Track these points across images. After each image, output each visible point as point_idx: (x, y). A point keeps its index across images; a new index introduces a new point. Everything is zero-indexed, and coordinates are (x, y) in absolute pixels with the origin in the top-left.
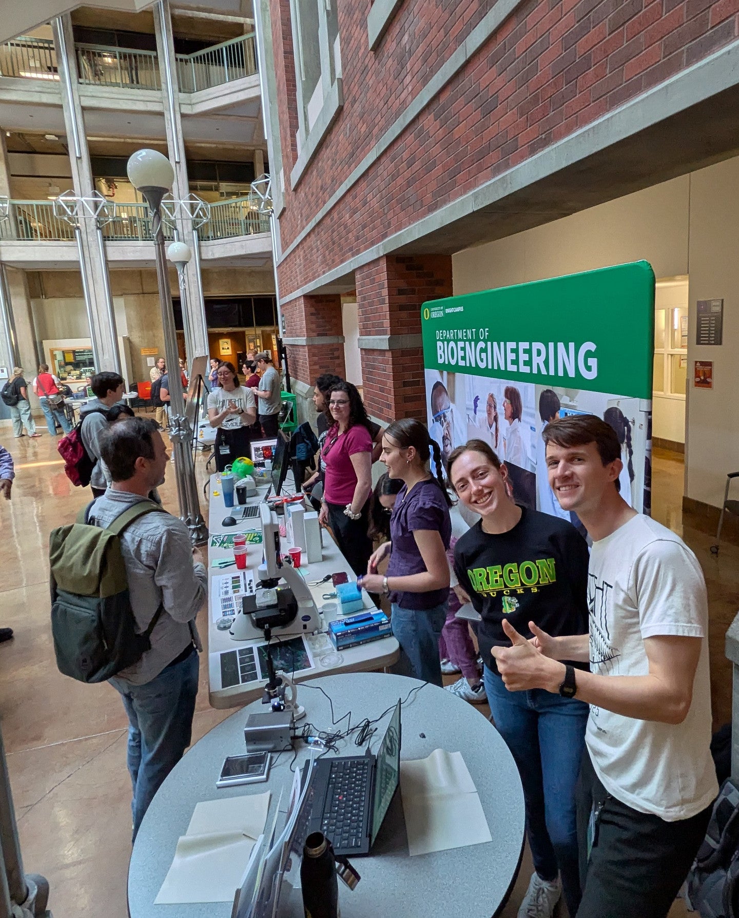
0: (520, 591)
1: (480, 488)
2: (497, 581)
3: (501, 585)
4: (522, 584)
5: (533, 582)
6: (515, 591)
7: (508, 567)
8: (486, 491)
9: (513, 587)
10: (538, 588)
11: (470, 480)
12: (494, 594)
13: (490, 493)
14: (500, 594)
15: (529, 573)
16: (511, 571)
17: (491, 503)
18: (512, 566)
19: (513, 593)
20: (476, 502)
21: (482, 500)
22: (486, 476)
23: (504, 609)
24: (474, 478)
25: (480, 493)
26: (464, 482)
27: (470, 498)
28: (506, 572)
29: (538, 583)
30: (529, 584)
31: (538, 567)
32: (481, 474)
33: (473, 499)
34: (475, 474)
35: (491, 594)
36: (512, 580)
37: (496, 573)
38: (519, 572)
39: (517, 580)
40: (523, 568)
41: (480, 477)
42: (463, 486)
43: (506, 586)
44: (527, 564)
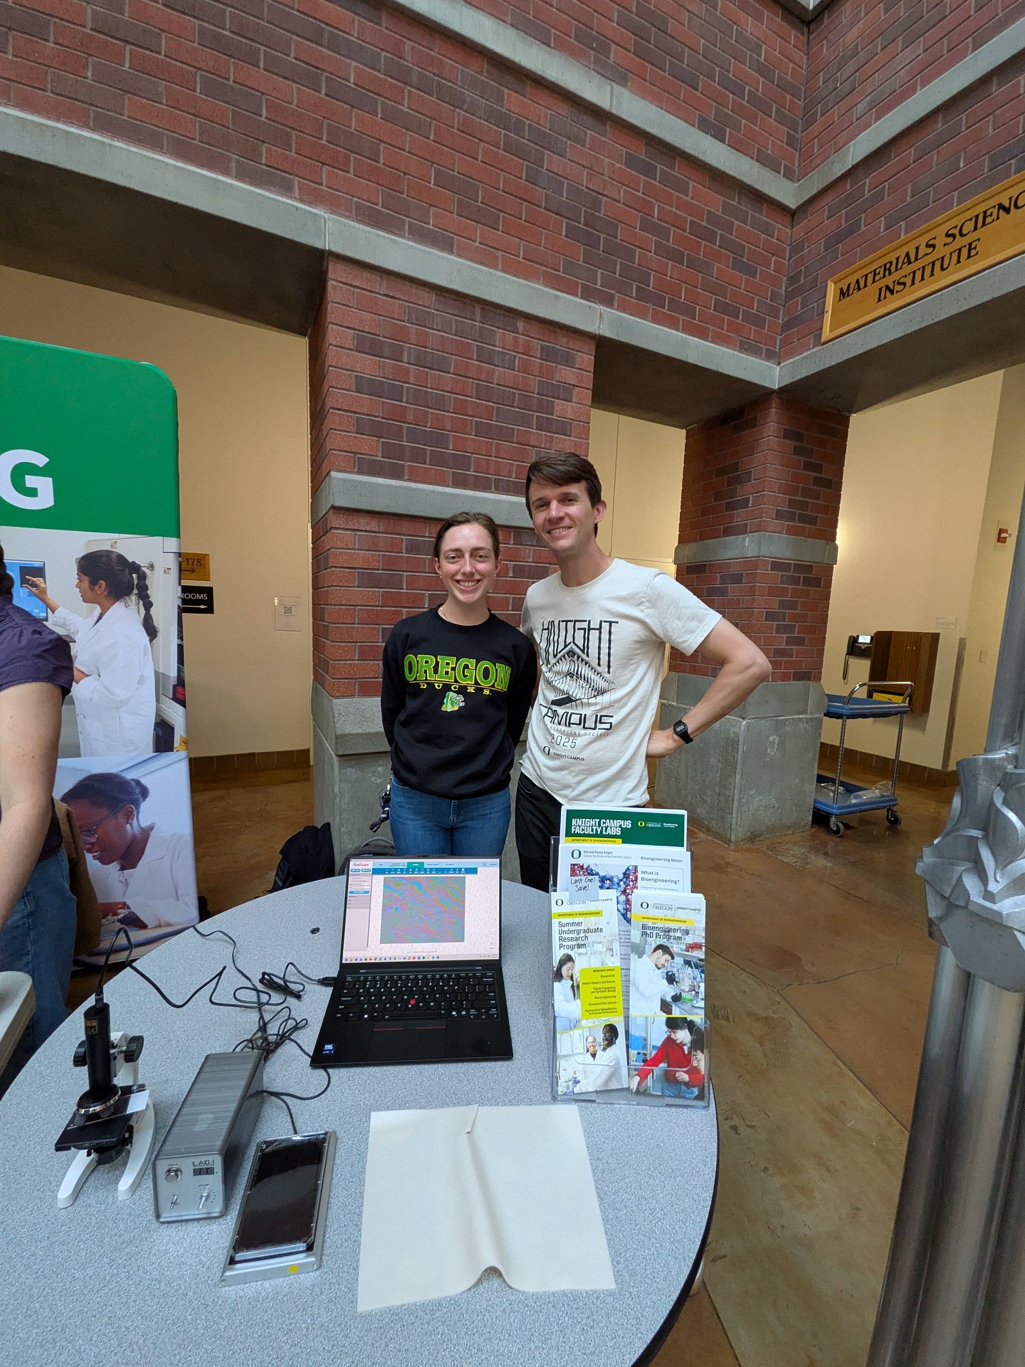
0: (471, 690)
1: (474, 570)
2: (447, 673)
3: (451, 679)
4: (476, 683)
5: (489, 683)
6: (466, 688)
7: (464, 661)
8: (477, 577)
9: (464, 683)
10: (491, 691)
11: (467, 556)
12: (439, 686)
13: (479, 581)
14: (447, 688)
15: (486, 673)
16: (466, 667)
17: (473, 591)
18: (471, 662)
19: (462, 690)
20: (458, 581)
21: (467, 584)
22: (483, 562)
23: (444, 706)
24: (472, 555)
25: (469, 577)
26: (459, 553)
27: (456, 573)
28: (460, 665)
29: (493, 686)
30: (483, 684)
31: (497, 670)
32: (481, 556)
33: (459, 577)
34: (475, 552)
35: (436, 685)
36: (465, 676)
37: (448, 664)
38: (476, 669)
39: (472, 678)
40: (480, 667)
41: (478, 558)
42: (453, 558)
43: (456, 681)
44: (485, 664)
